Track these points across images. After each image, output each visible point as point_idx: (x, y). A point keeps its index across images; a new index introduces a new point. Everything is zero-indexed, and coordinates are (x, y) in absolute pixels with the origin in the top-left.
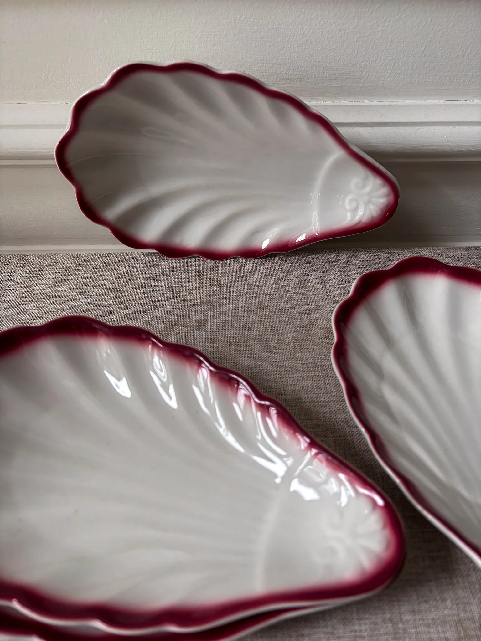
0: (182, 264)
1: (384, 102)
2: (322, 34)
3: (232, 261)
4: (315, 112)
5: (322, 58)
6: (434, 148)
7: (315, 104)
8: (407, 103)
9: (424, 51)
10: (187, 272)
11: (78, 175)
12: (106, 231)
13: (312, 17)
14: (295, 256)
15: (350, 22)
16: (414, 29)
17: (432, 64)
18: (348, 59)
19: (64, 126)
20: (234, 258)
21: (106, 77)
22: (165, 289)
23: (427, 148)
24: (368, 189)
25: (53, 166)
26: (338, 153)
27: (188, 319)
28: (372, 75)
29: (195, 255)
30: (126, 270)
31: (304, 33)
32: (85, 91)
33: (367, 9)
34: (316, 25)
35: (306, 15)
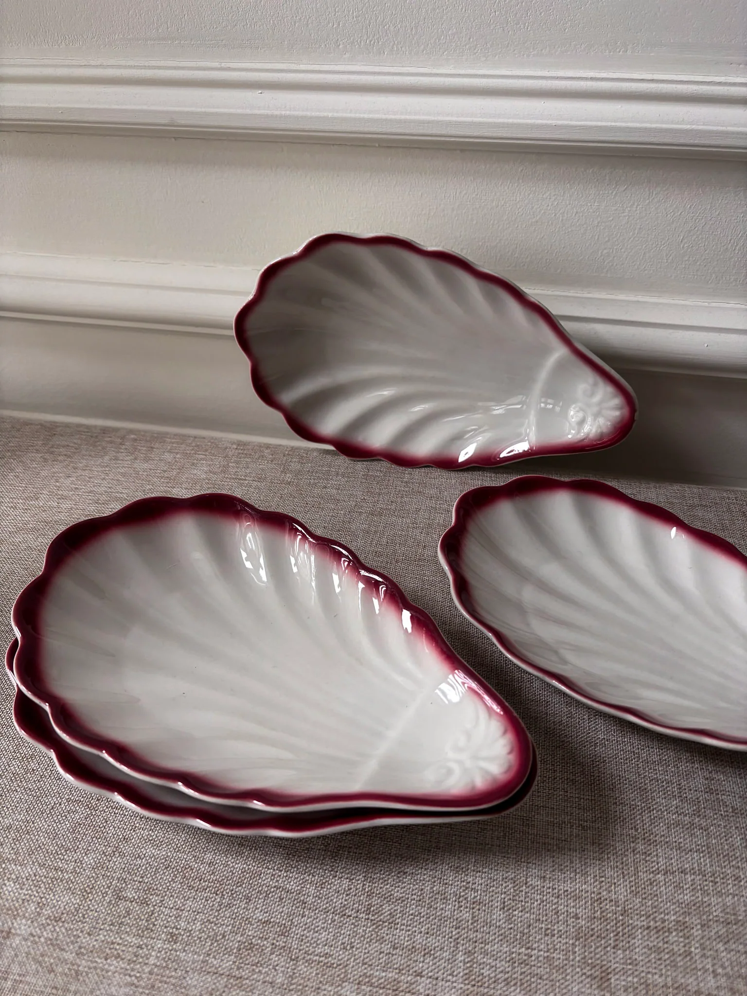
0: (360, 466)
1: (632, 298)
2: (555, 215)
3: (423, 470)
4: (532, 300)
5: (555, 241)
6: (691, 357)
7: (536, 291)
8: (661, 300)
9: (682, 241)
10: (366, 476)
11: (255, 348)
12: (278, 417)
13: (544, 196)
14: (503, 473)
15: (589, 204)
16: (669, 216)
17: (693, 257)
18: (587, 245)
19: (249, 293)
20: (426, 467)
21: (301, 245)
22: (335, 491)
23: (682, 356)
24: (597, 398)
25: (228, 337)
26: (560, 351)
27: (353, 527)
28: (616, 265)
29: (379, 458)
30: (295, 466)
31: (533, 213)
32: (277, 258)
33: (610, 192)
34: (548, 205)
35: (537, 194)
